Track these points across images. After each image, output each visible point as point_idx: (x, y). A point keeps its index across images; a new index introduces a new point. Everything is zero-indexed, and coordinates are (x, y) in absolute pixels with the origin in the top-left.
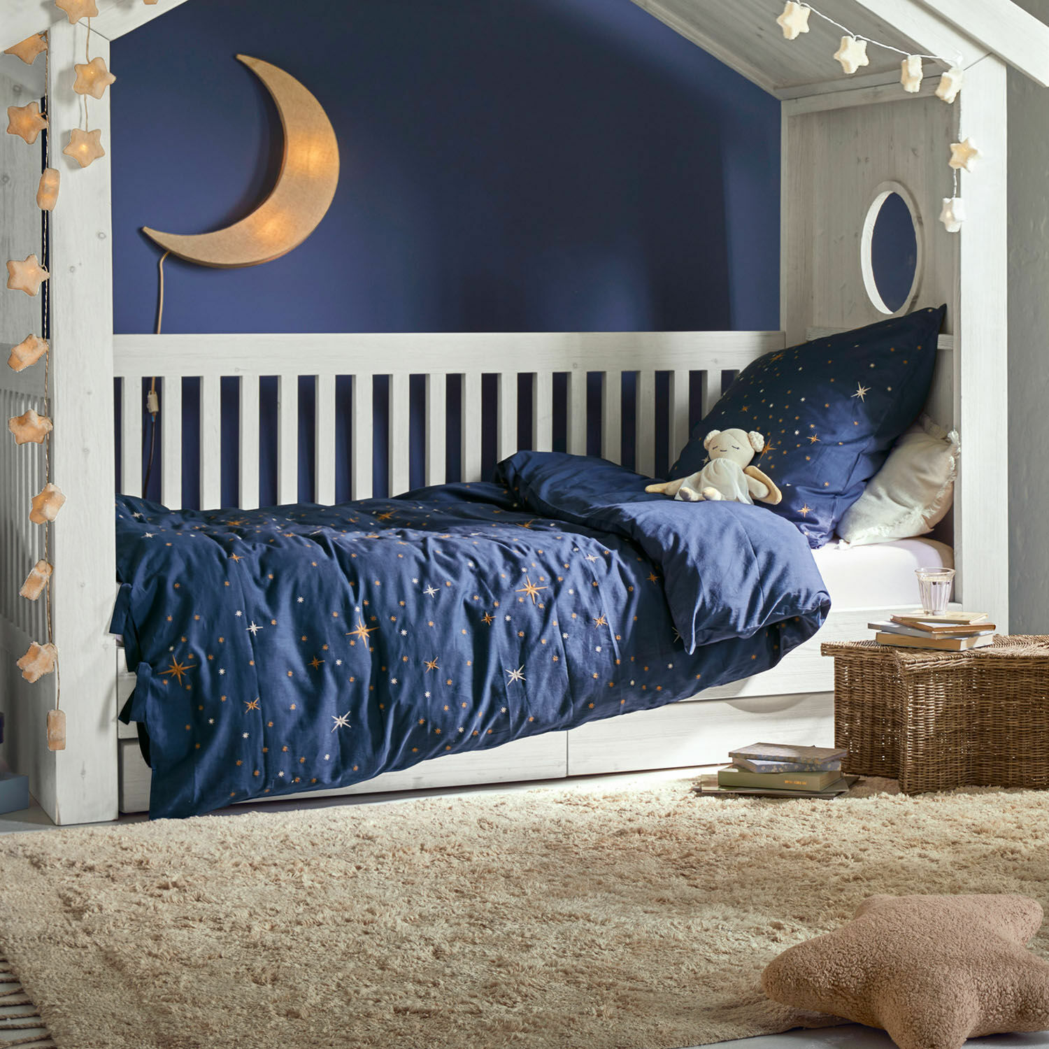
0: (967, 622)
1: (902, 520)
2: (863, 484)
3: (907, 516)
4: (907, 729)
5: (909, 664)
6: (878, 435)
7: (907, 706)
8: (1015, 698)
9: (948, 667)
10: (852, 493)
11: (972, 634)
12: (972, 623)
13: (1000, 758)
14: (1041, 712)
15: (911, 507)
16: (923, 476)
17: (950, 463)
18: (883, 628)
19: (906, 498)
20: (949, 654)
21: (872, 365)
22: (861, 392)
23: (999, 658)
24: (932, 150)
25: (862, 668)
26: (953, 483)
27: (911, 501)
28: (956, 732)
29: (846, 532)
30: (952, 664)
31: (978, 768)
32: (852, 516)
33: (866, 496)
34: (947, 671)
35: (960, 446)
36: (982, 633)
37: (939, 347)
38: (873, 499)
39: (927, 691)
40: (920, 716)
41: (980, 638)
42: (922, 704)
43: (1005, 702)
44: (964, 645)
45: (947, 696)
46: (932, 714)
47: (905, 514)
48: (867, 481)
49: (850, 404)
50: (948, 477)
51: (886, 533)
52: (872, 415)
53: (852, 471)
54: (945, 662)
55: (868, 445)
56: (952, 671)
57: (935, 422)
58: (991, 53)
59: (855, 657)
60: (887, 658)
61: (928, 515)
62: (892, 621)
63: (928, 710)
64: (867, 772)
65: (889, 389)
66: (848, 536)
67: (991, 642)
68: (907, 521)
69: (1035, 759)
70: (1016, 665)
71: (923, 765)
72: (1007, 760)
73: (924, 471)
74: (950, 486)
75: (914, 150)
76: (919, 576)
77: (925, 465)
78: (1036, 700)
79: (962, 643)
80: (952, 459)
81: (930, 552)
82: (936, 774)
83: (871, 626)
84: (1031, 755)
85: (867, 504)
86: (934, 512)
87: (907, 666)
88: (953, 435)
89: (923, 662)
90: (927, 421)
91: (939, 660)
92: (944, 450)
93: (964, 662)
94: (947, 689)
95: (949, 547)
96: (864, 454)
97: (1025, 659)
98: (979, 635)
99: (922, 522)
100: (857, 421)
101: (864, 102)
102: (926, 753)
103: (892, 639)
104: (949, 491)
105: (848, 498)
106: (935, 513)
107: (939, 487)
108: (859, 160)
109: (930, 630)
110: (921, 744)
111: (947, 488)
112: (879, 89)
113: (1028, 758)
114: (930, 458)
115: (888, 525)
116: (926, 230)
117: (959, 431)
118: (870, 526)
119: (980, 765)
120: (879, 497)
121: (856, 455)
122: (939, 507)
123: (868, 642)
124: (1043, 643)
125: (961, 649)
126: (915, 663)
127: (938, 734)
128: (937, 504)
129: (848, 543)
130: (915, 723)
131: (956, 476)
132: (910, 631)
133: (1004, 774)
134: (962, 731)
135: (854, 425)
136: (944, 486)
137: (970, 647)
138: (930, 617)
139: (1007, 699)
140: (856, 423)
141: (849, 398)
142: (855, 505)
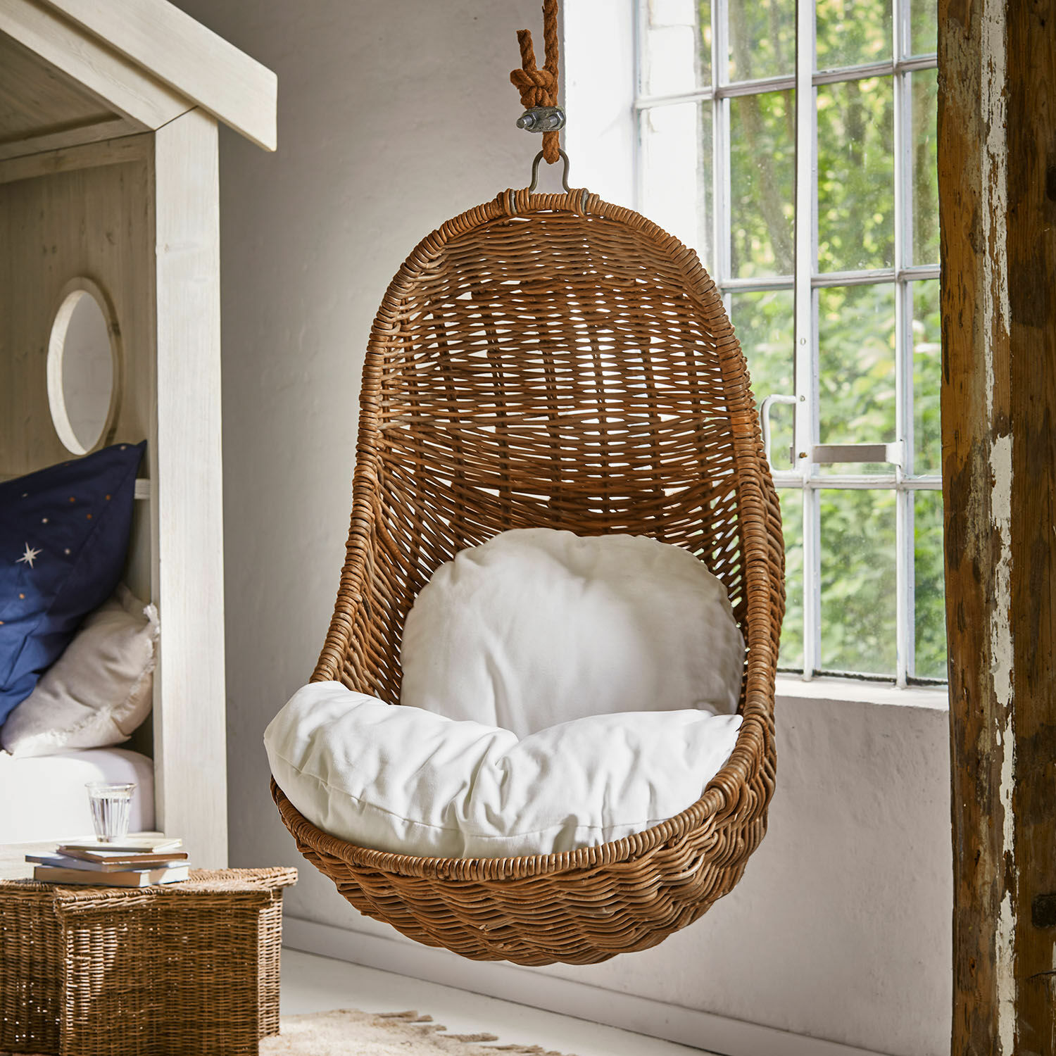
0: (150, 850)
1: (84, 723)
2: (35, 677)
3: (91, 719)
4: (66, 987)
5: (66, 902)
6: (52, 612)
7: (66, 957)
8: (210, 947)
9: (120, 906)
10: (19, 687)
11: (158, 864)
12: (156, 851)
13: (193, 1024)
14: (243, 963)
15: (97, 708)
16: (113, 666)
17: (147, 647)
18: (45, 861)
19: (90, 696)
20: (122, 890)
21: (45, 521)
22: (30, 555)
23: (188, 894)
24: (130, 234)
25: (17, 913)
26: (152, 674)
27: (95, 700)
28: (133, 991)
29: (11, 741)
30: (126, 902)
31: (163, 1038)
32: (20, 720)
33: (40, 694)
34: (121, 913)
35: (160, 625)
36: (172, 864)
37: (138, 496)
38: (48, 697)
39: (92, 939)
40: (84, 971)
41: (168, 872)
42: (86, 955)
43: (198, 952)
44: (145, 879)
45: (120, 944)
46: (100, 968)
47: (87, 716)
48: (42, 673)
49: (13, 572)
50: (145, 667)
51: (61, 740)
52: (44, 587)
53: (17, 659)
54: (116, 900)
55: (40, 625)
56: (127, 912)
57: (137, 596)
58: (195, 106)
59: (6, 899)
60: (47, 899)
61: (119, 717)
62: (59, 852)
63: (95, 962)
64: (24, 1049)
65: (67, 551)
66: (12, 746)
67: (187, 878)
68: (90, 726)
69: (235, 1024)
70: (210, 904)
71: (88, 1034)
72: (200, 1027)
73: (114, 660)
74: (148, 678)
75: (109, 235)
76: (90, 793)
77: (115, 652)
78: (238, 948)
79: (142, 876)
80: (150, 643)
81: (122, 767)
82: (106, 1046)
83: (29, 859)
84: (231, 1020)
85: (40, 702)
86: (127, 714)
87: (63, 905)
88: (150, 610)
89: (85, 900)
90: (127, 595)
91: (108, 897)
92: (139, 631)
93: (143, 900)
94: (122, 937)
95: (149, 760)
96: (34, 637)
97: (222, 895)
98: (166, 867)
99: (112, 726)
100: (23, 593)
101: (43, 172)
102: (92, 1018)
103: (54, 873)
104: (147, 686)
105: (13, 695)
106: (129, 715)
107: (131, 680)
108: (45, 251)
109: (99, 860)
110: (85, 1008)
111: (143, 682)
112: (62, 153)
113: (227, 1024)
114: (122, 642)
115: (65, 731)
116: (124, 343)
117: (158, 605)
118: (40, 732)
119: (167, 1034)
120: (55, 695)
121: (22, 638)
122: (133, 707)
123: (26, 881)
124: (255, 878)
125: (141, 885)
126: (74, 901)
127: (108, 994)
128: (131, 703)
129: (11, 754)
130: (77, 979)
131: (155, 665)
132: (77, 864)
133: (196, 1045)
134: (141, 991)
135: (20, 599)
136: (140, 679)
137: (155, 882)
138: (105, 845)
139: (200, 948)
140: (22, 596)
141: (12, 564)
142: (24, 705)
